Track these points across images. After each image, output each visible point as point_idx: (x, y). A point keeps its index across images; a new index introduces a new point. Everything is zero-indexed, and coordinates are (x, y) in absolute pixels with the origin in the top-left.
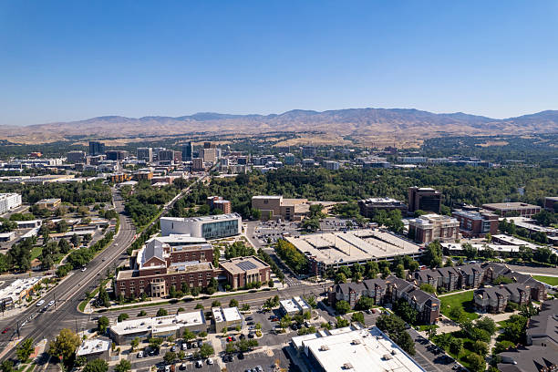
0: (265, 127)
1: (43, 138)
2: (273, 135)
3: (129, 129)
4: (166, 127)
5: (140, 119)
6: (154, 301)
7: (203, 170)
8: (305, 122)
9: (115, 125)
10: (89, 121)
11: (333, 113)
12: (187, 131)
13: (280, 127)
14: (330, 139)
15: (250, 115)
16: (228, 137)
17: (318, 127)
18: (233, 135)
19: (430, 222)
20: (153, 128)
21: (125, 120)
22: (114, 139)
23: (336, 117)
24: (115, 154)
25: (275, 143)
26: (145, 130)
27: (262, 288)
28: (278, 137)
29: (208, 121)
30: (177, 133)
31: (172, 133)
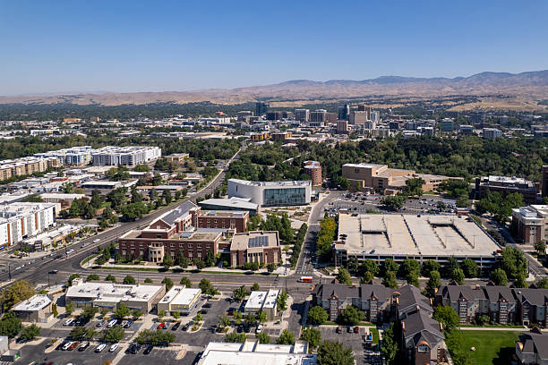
0: (448, 90)
1: (238, 99)
2: (452, 98)
3: (313, 91)
4: (348, 91)
5: (326, 83)
6: (147, 265)
7: (347, 133)
8: (495, 85)
9: (303, 88)
10: (281, 84)
11: (531, 74)
12: (366, 94)
13: (465, 91)
14: (519, 103)
15: (435, 79)
16: (402, 101)
17: (508, 91)
18: (408, 98)
19: (539, 216)
20: (335, 91)
21: (312, 83)
22: (293, 101)
23: (535, 79)
24: (273, 114)
25: (450, 107)
26: (327, 92)
27: (261, 271)
28: (456, 100)
29: (389, 84)
30: (355, 96)
31: (351, 95)
